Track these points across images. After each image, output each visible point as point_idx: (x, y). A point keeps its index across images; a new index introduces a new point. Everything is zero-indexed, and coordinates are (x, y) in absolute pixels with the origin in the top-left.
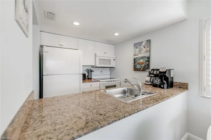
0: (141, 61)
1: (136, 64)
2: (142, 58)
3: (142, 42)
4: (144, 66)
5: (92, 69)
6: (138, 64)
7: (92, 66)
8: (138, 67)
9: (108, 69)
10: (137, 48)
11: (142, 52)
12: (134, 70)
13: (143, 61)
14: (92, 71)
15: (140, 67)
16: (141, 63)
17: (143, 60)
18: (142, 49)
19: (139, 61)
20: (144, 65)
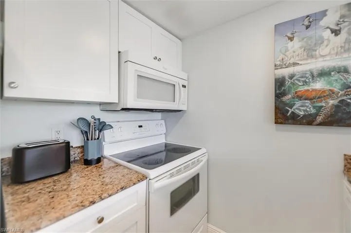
0: (319, 85)
1: (286, 99)
2: (323, 74)
3: (324, 13)
4: (337, 106)
5: (106, 117)
6: (300, 98)
7: (106, 106)
8: (300, 108)
9: (159, 115)
10: (291, 39)
11: (323, 50)
12: (276, 123)
13: (328, 87)
14: (102, 126)
15: (313, 111)
16: (314, 94)
17: (330, 83)
18: (321, 41)
19: (306, 88)
20: (331, 102)
